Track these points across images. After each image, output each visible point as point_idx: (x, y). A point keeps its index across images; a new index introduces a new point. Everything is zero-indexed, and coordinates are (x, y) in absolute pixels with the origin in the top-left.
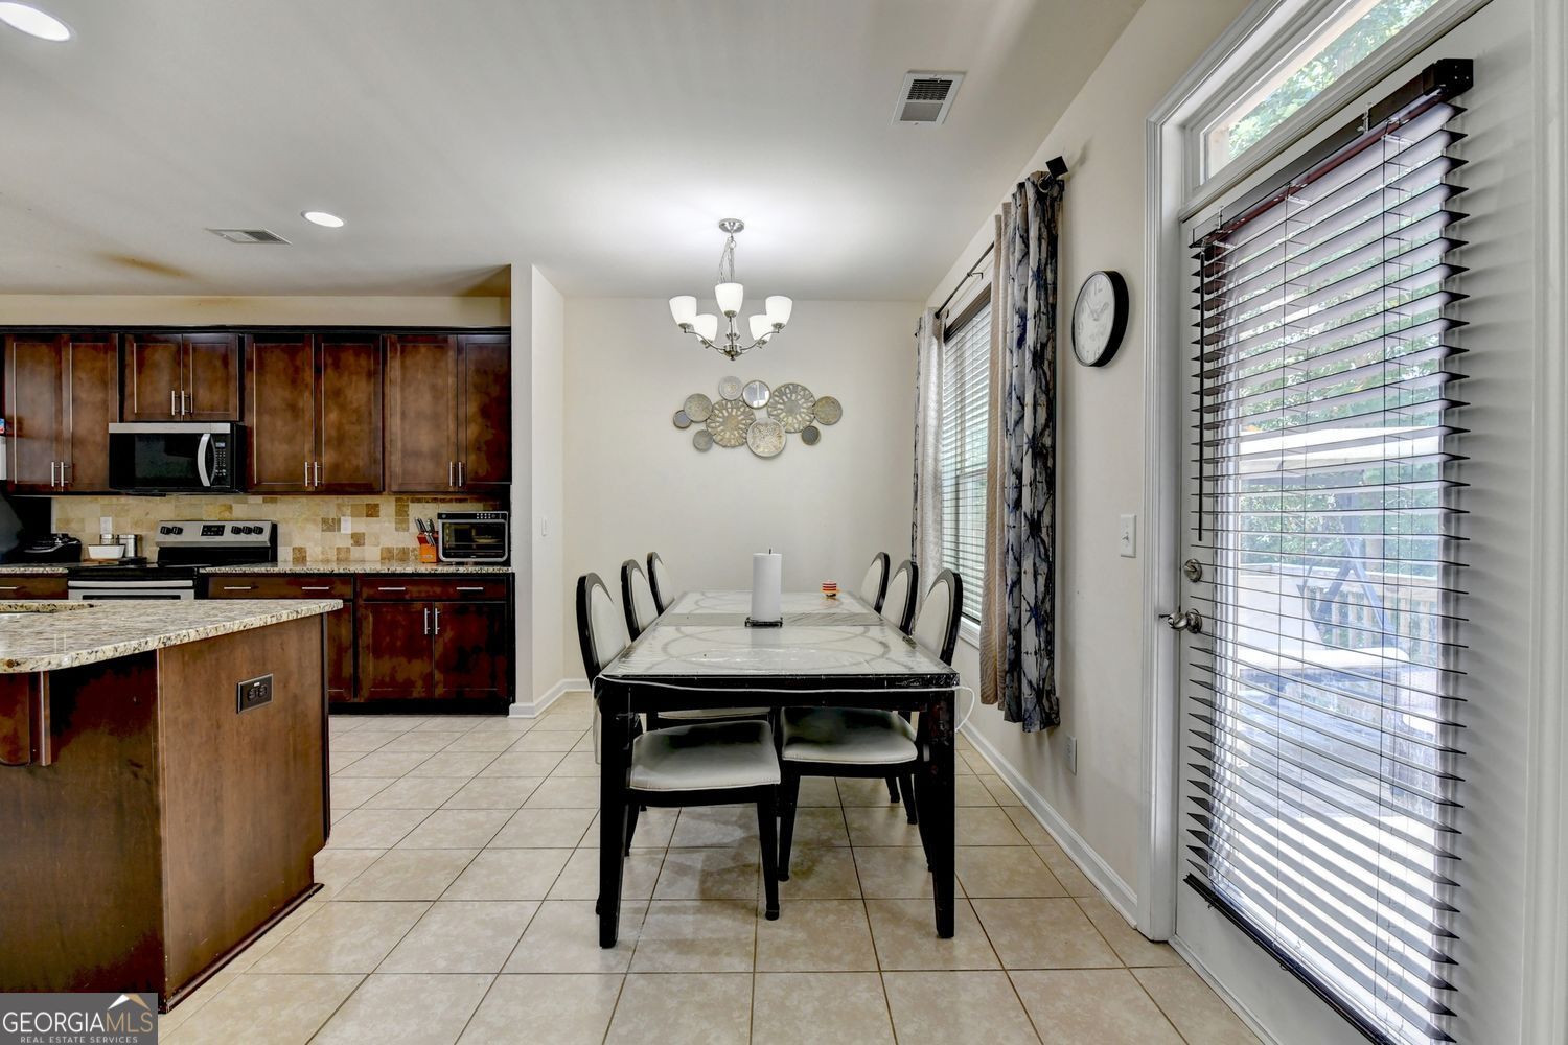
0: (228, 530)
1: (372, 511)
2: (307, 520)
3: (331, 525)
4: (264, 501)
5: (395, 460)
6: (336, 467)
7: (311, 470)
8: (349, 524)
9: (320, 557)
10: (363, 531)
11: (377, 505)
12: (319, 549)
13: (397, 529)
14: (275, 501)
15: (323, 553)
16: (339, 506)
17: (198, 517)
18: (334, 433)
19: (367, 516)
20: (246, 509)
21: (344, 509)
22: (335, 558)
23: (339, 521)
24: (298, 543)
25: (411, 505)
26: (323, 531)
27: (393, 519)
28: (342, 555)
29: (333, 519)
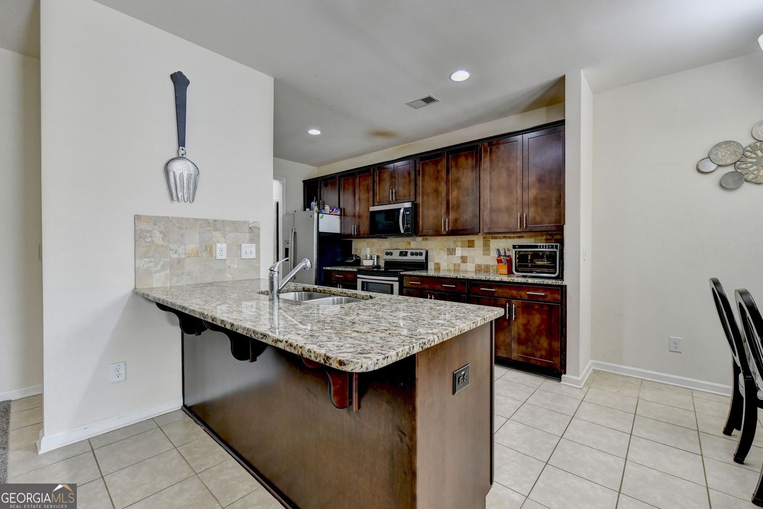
0: (409, 254)
1: (471, 244)
2: (441, 249)
3: (451, 252)
4: (423, 240)
5: (486, 215)
6: (456, 221)
7: (445, 222)
8: (460, 251)
9: (446, 268)
10: (467, 255)
11: (473, 241)
12: (445, 264)
13: (484, 254)
14: (427, 239)
15: (448, 266)
16: (455, 242)
17: (398, 248)
18: (455, 202)
19: (469, 247)
20: (416, 244)
21: (457, 243)
22: (453, 269)
23: (455, 249)
24: (436, 261)
25: (492, 241)
26: (447, 255)
27: (482, 249)
28: (456, 268)
29: (452, 249)
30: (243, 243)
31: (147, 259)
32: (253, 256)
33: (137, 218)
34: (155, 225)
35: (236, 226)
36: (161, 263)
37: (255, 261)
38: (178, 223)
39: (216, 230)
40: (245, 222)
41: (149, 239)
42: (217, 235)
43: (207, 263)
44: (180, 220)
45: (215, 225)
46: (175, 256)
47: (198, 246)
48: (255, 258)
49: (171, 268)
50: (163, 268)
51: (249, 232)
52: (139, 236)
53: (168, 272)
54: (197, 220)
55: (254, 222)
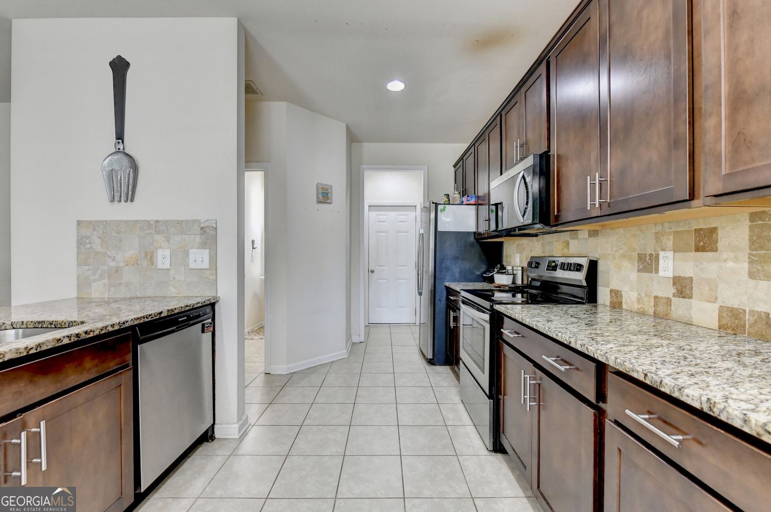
0: (544, 266)
1: (705, 241)
2: (623, 256)
3: (648, 263)
4: (589, 236)
6: (622, 173)
8: (671, 262)
9: (636, 307)
10: (691, 275)
11: (713, 231)
12: (634, 295)
13: (752, 276)
14: (597, 234)
15: (639, 300)
16: (657, 236)
19: (697, 250)
20: (577, 244)
21: (664, 239)
22: (651, 311)
23: (658, 257)
24: (614, 285)
26: (639, 271)
28: (661, 309)
29: (651, 255)
30: (192, 248)
31: (86, 267)
32: (206, 265)
33: (79, 223)
34: (94, 230)
35: (182, 226)
36: (99, 272)
37: (208, 272)
38: (116, 226)
39: (158, 232)
40: (195, 221)
41: (88, 246)
42: (159, 238)
43: (147, 273)
44: (118, 223)
45: (157, 227)
46: (113, 264)
47: (137, 252)
48: (208, 267)
49: (108, 279)
50: (101, 277)
51: (201, 234)
52: (81, 242)
53: (106, 281)
54: (136, 222)
55: (207, 221)
